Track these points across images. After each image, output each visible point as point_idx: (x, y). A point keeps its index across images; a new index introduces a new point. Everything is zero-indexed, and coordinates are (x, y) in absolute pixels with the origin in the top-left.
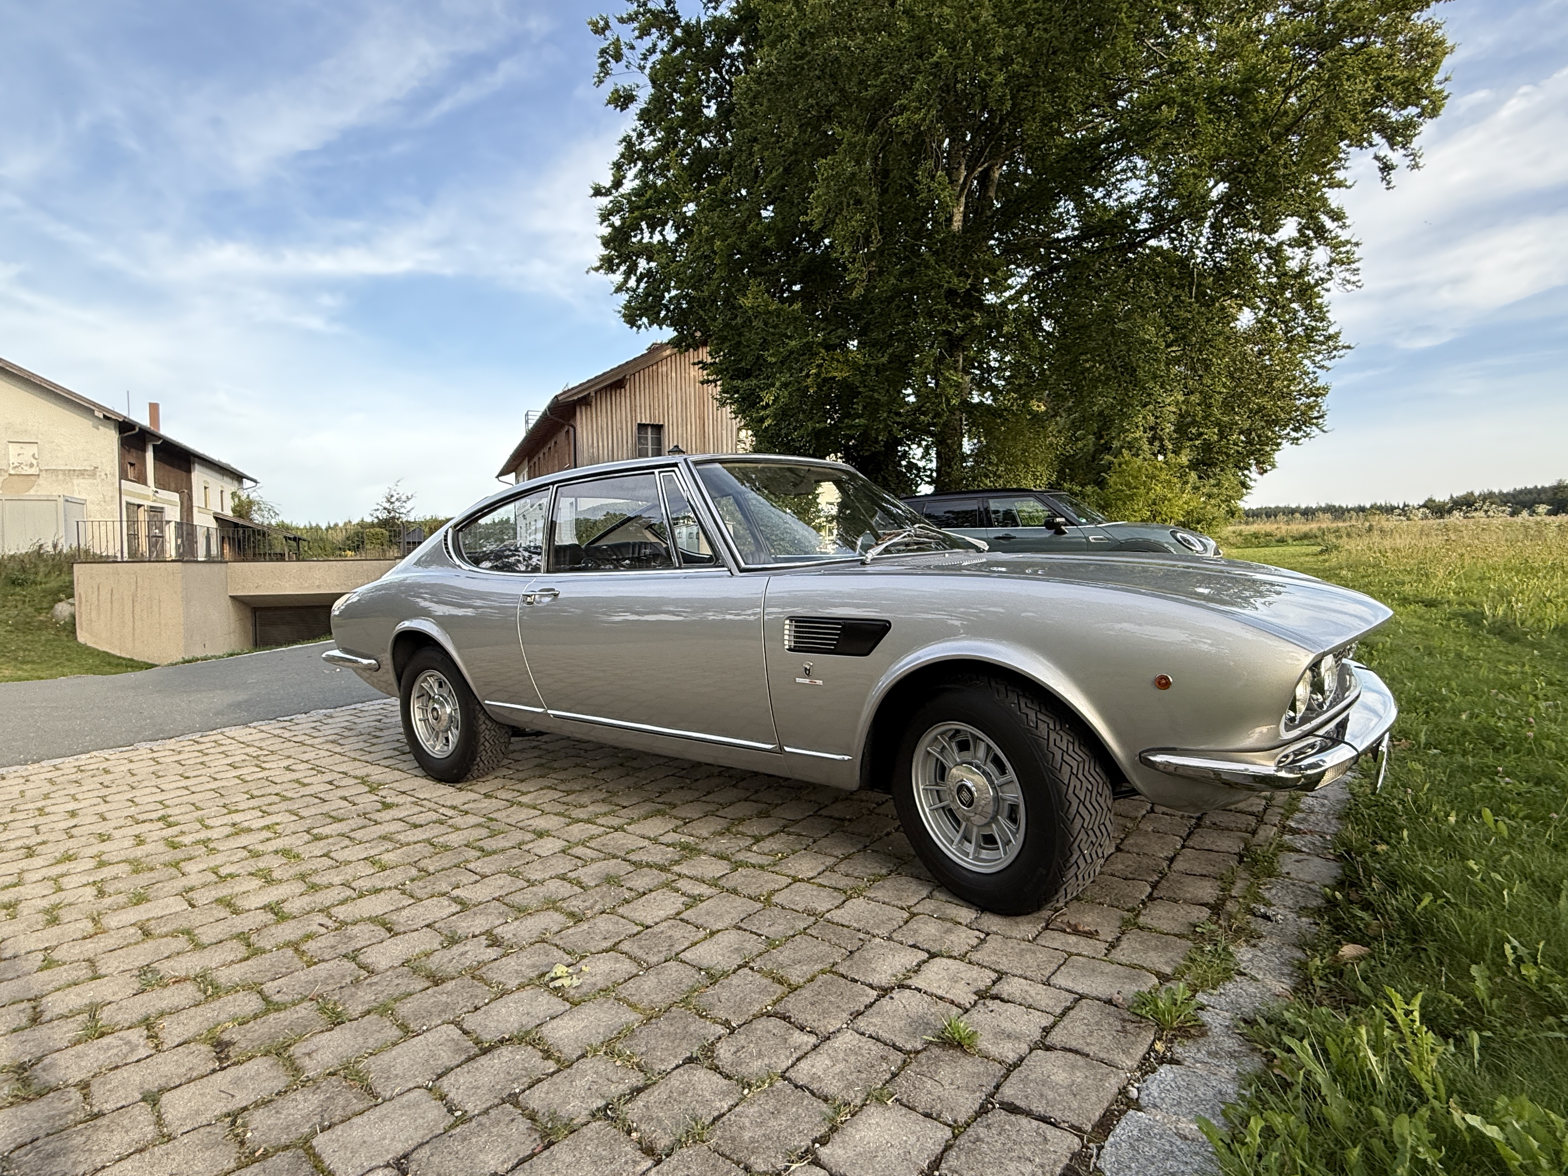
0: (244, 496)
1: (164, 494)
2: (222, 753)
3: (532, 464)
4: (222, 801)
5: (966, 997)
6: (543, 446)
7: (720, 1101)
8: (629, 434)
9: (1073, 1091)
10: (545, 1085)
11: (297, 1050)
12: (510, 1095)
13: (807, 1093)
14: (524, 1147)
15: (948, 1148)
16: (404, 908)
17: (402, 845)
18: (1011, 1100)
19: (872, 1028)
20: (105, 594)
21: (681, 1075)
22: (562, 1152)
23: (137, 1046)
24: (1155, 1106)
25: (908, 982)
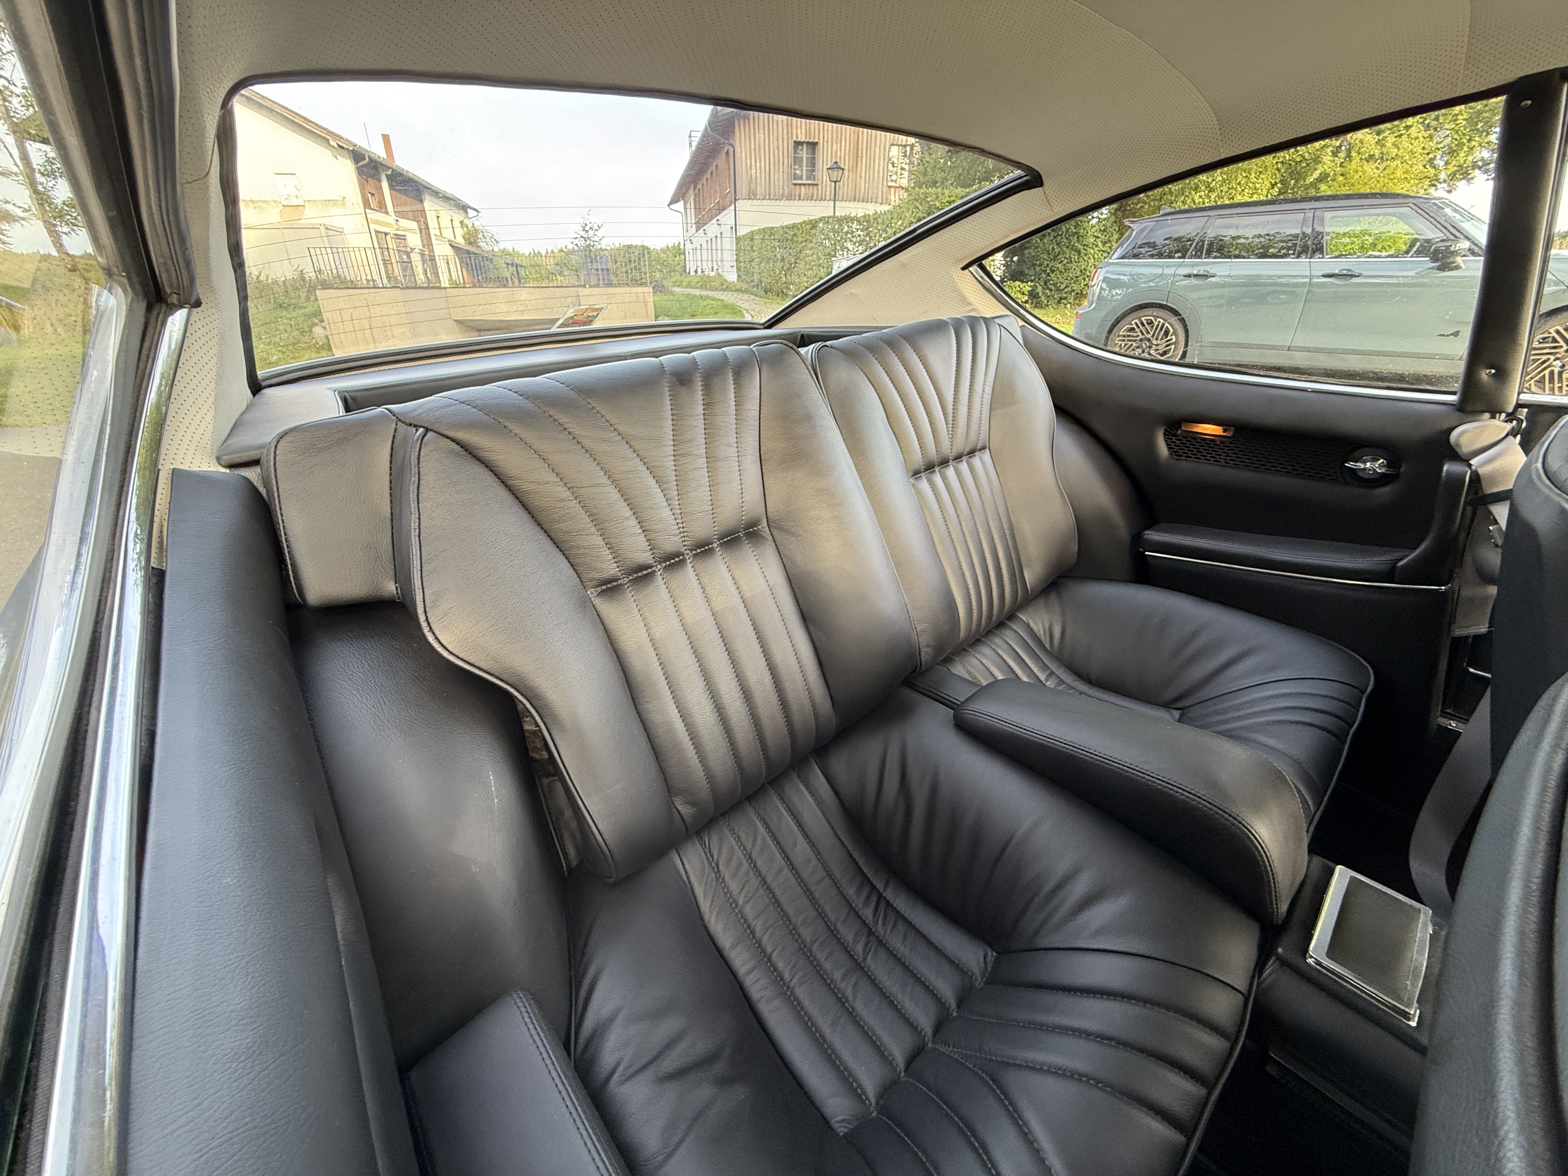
0: (470, 224)
1: (403, 223)
3: (697, 192)
6: (705, 172)
8: (785, 154)
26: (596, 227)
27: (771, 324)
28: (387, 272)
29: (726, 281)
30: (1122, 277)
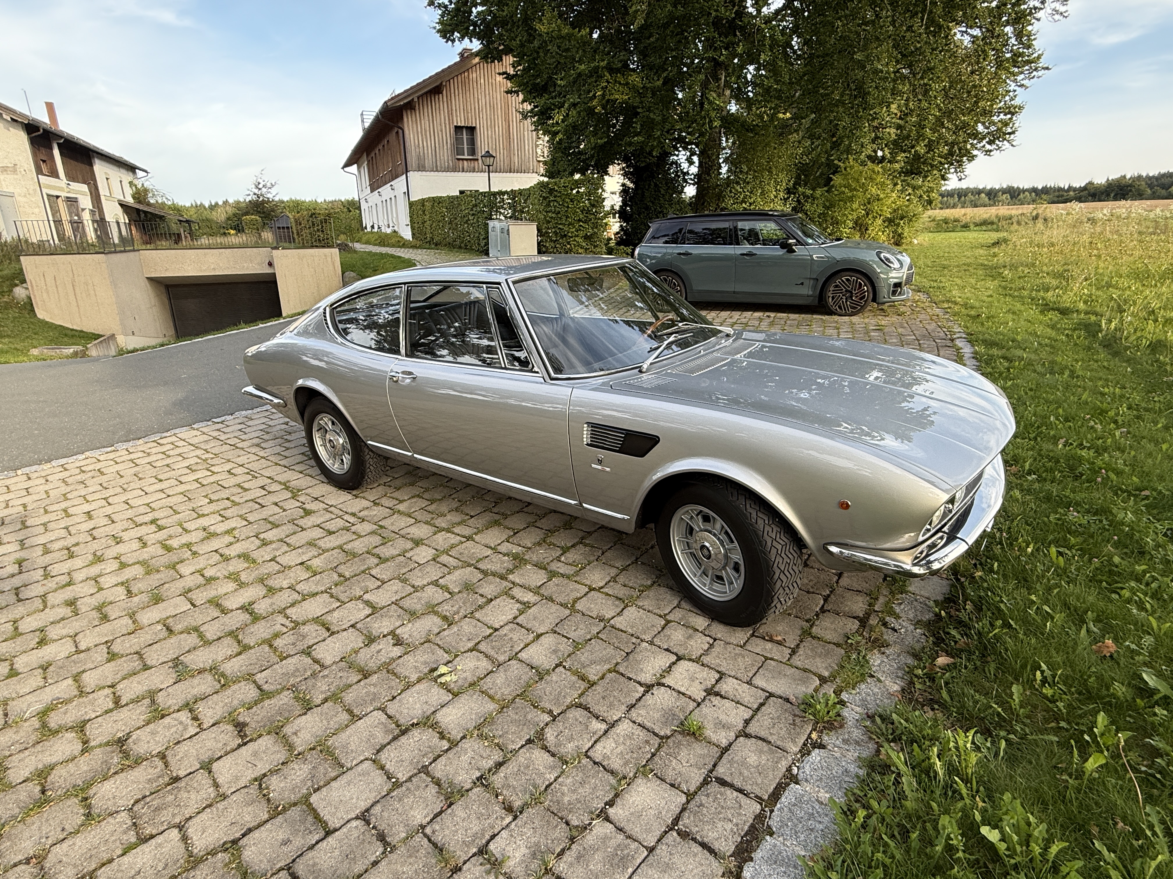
0: (139, 184)
1: (75, 186)
2: (179, 455)
3: (370, 158)
4: (191, 505)
5: (699, 695)
6: (377, 144)
7: (550, 773)
8: (447, 135)
9: (760, 770)
10: (443, 760)
11: (288, 730)
12: (423, 767)
13: (601, 768)
14: (435, 806)
15: (683, 810)
16: (334, 610)
17: (324, 551)
18: (722, 776)
19: (640, 719)
20: (49, 279)
21: (525, 753)
22: (458, 809)
23: (187, 725)
24: (806, 781)
25: (664, 681)
26: (269, 185)
28: (58, 231)
29: (402, 238)
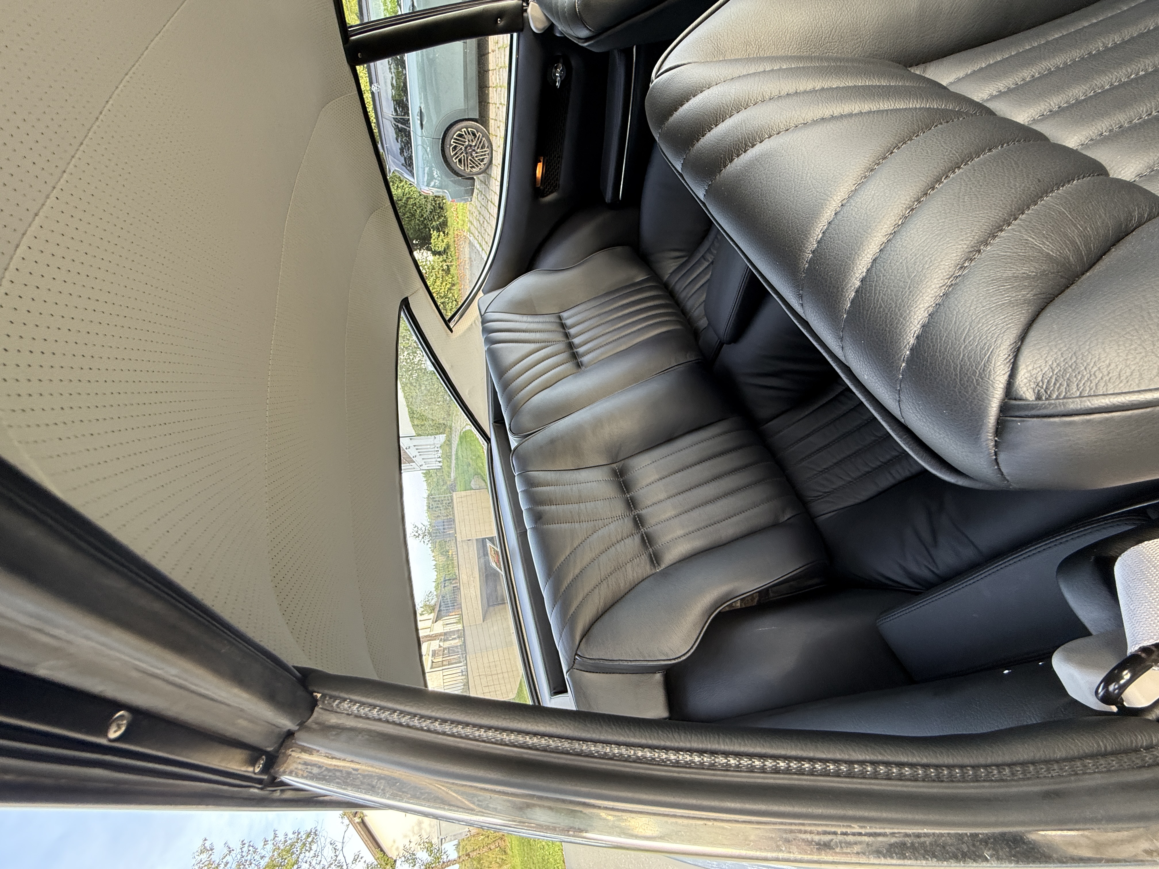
26: (416, 529)
27: (488, 439)
28: (456, 663)
29: (445, 442)
30: (426, 172)
